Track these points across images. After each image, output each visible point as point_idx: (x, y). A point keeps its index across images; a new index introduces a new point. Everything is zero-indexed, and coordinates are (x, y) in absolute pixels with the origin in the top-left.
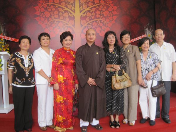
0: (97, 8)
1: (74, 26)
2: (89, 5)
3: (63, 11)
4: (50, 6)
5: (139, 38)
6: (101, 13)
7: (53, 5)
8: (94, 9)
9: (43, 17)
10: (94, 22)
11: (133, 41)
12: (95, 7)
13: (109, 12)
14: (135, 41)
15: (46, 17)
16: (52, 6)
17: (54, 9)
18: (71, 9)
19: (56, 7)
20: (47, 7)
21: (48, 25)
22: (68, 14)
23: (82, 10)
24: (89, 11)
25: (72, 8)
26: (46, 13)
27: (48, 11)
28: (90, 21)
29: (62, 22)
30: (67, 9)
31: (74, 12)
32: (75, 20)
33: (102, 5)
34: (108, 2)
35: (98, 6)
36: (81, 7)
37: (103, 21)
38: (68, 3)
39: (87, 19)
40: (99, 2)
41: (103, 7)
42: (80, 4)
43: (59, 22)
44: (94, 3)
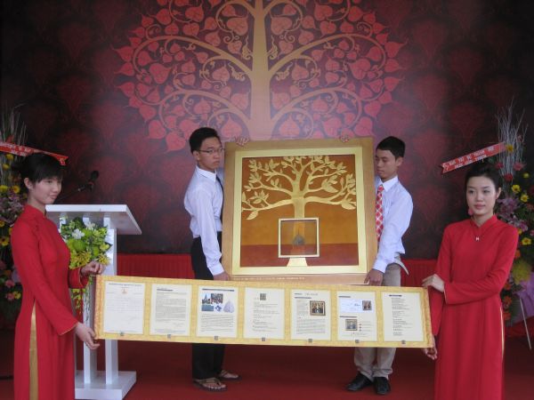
0: (328, 50)
1: (247, 112)
2: (301, 40)
3: (213, 64)
4: (170, 44)
5: (476, 154)
6: (341, 68)
7: (179, 42)
8: (318, 55)
9: (145, 84)
10: (316, 97)
11: (457, 167)
12: (320, 47)
13: (373, 63)
14: (461, 165)
15: (153, 83)
16: (175, 45)
17: (180, 56)
18: (238, 56)
19: (190, 48)
20: (158, 50)
21: (161, 108)
22: (226, 71)
23: (275, 57)
24: (301, 62)
25: (241, 51)
26: (156, 67)
27: (161, 62)
28: (302, 95)
29: (206, 98)
30: (224, 55)
31: (249, 64)
32: (250, 95)
33: (349, 42)
35: (332, 43)
36: (275, 47)
37: (349, 96)
38: (229, 34)
39: (293, 89)
40: (334, 30)
41: (351, 47)
42: (271, 40)
43: (197, 98)
44: (320, 33)
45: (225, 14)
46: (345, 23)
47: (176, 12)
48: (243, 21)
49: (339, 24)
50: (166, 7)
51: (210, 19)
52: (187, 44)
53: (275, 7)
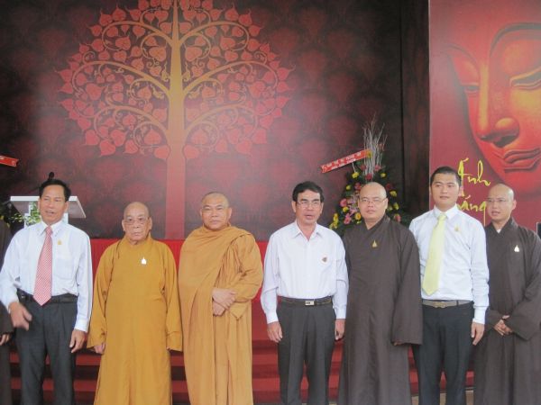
0: (231, 74)
1: (165, 124)
2: (209, 66)
4: (103, 68)
5: (348, 158)
6: (242, 88)
7: (109, 66)
8: (222, 78)
9: (82, 100)
10: (221, 112)
11: (333, 168)
12: (224, 72)
13: (267, 85)
14: (336, 167)
15: (89, 100)
17: (111, 78)
18: (158, 79)
19: (119, 71)
20: (93, 73)
21: (95, 120)
22: (149, 91)
23: (188, 79)
24: (209, 84)
25: (161, 74)
26: (92, 86)
27: (95, 82)
28: (210, 110)
29: (132, 113)
30: (146, 78)
31: (167, 84)
33: (248, 67)
34: (262, 58)
35: (235, 68)
36: (188, 71)
37: (249, 112)
39: (203, 105)
40: (236, 58)
41: (249, 72)
42: (185, 64)
43: (125, 113)
44: (224, 60)
45: (148, 44)
46: (245, 53)
47: (107, 42)
48: (163, 49)
49: (240, 53)
50: (100, 37)
51: (135, 48)
52: (117, 68)
53: (188, 39)
